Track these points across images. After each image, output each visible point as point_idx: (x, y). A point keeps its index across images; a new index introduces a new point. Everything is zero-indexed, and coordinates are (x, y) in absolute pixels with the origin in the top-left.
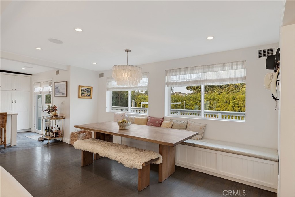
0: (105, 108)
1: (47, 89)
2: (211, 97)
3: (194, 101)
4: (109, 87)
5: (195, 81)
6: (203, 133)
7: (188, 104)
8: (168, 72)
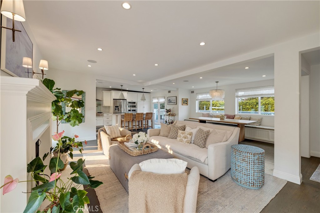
0: (195, 110)
1: (162, 100)
2: (266, 102)
3: (250, 105)
4: (198, 99)
5: (255, 95)
6: (261, 122)
7: (244, 108)
8: (237, 90)
